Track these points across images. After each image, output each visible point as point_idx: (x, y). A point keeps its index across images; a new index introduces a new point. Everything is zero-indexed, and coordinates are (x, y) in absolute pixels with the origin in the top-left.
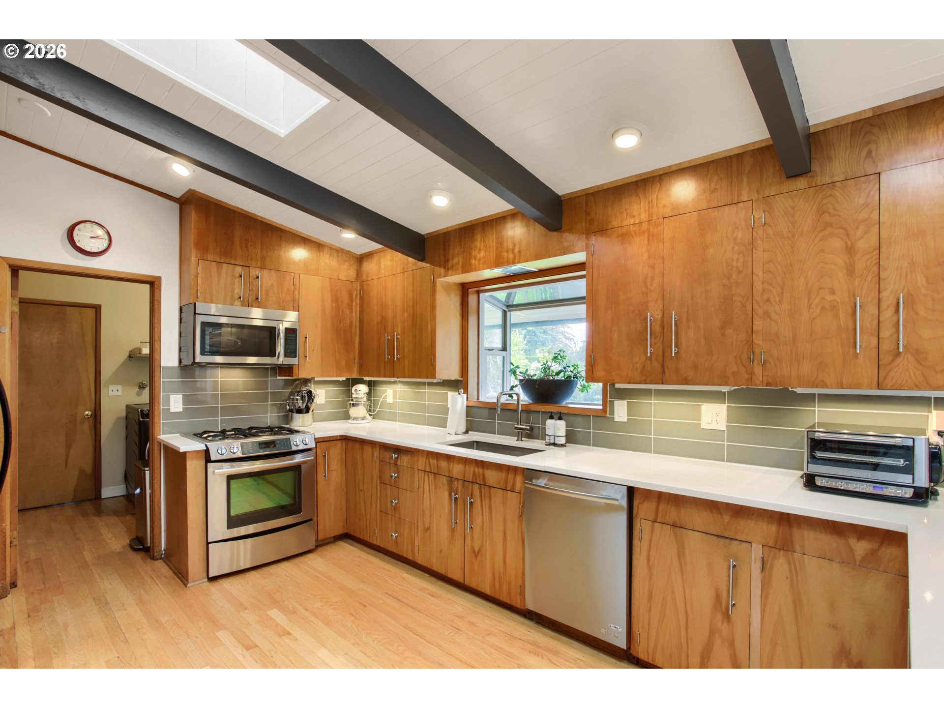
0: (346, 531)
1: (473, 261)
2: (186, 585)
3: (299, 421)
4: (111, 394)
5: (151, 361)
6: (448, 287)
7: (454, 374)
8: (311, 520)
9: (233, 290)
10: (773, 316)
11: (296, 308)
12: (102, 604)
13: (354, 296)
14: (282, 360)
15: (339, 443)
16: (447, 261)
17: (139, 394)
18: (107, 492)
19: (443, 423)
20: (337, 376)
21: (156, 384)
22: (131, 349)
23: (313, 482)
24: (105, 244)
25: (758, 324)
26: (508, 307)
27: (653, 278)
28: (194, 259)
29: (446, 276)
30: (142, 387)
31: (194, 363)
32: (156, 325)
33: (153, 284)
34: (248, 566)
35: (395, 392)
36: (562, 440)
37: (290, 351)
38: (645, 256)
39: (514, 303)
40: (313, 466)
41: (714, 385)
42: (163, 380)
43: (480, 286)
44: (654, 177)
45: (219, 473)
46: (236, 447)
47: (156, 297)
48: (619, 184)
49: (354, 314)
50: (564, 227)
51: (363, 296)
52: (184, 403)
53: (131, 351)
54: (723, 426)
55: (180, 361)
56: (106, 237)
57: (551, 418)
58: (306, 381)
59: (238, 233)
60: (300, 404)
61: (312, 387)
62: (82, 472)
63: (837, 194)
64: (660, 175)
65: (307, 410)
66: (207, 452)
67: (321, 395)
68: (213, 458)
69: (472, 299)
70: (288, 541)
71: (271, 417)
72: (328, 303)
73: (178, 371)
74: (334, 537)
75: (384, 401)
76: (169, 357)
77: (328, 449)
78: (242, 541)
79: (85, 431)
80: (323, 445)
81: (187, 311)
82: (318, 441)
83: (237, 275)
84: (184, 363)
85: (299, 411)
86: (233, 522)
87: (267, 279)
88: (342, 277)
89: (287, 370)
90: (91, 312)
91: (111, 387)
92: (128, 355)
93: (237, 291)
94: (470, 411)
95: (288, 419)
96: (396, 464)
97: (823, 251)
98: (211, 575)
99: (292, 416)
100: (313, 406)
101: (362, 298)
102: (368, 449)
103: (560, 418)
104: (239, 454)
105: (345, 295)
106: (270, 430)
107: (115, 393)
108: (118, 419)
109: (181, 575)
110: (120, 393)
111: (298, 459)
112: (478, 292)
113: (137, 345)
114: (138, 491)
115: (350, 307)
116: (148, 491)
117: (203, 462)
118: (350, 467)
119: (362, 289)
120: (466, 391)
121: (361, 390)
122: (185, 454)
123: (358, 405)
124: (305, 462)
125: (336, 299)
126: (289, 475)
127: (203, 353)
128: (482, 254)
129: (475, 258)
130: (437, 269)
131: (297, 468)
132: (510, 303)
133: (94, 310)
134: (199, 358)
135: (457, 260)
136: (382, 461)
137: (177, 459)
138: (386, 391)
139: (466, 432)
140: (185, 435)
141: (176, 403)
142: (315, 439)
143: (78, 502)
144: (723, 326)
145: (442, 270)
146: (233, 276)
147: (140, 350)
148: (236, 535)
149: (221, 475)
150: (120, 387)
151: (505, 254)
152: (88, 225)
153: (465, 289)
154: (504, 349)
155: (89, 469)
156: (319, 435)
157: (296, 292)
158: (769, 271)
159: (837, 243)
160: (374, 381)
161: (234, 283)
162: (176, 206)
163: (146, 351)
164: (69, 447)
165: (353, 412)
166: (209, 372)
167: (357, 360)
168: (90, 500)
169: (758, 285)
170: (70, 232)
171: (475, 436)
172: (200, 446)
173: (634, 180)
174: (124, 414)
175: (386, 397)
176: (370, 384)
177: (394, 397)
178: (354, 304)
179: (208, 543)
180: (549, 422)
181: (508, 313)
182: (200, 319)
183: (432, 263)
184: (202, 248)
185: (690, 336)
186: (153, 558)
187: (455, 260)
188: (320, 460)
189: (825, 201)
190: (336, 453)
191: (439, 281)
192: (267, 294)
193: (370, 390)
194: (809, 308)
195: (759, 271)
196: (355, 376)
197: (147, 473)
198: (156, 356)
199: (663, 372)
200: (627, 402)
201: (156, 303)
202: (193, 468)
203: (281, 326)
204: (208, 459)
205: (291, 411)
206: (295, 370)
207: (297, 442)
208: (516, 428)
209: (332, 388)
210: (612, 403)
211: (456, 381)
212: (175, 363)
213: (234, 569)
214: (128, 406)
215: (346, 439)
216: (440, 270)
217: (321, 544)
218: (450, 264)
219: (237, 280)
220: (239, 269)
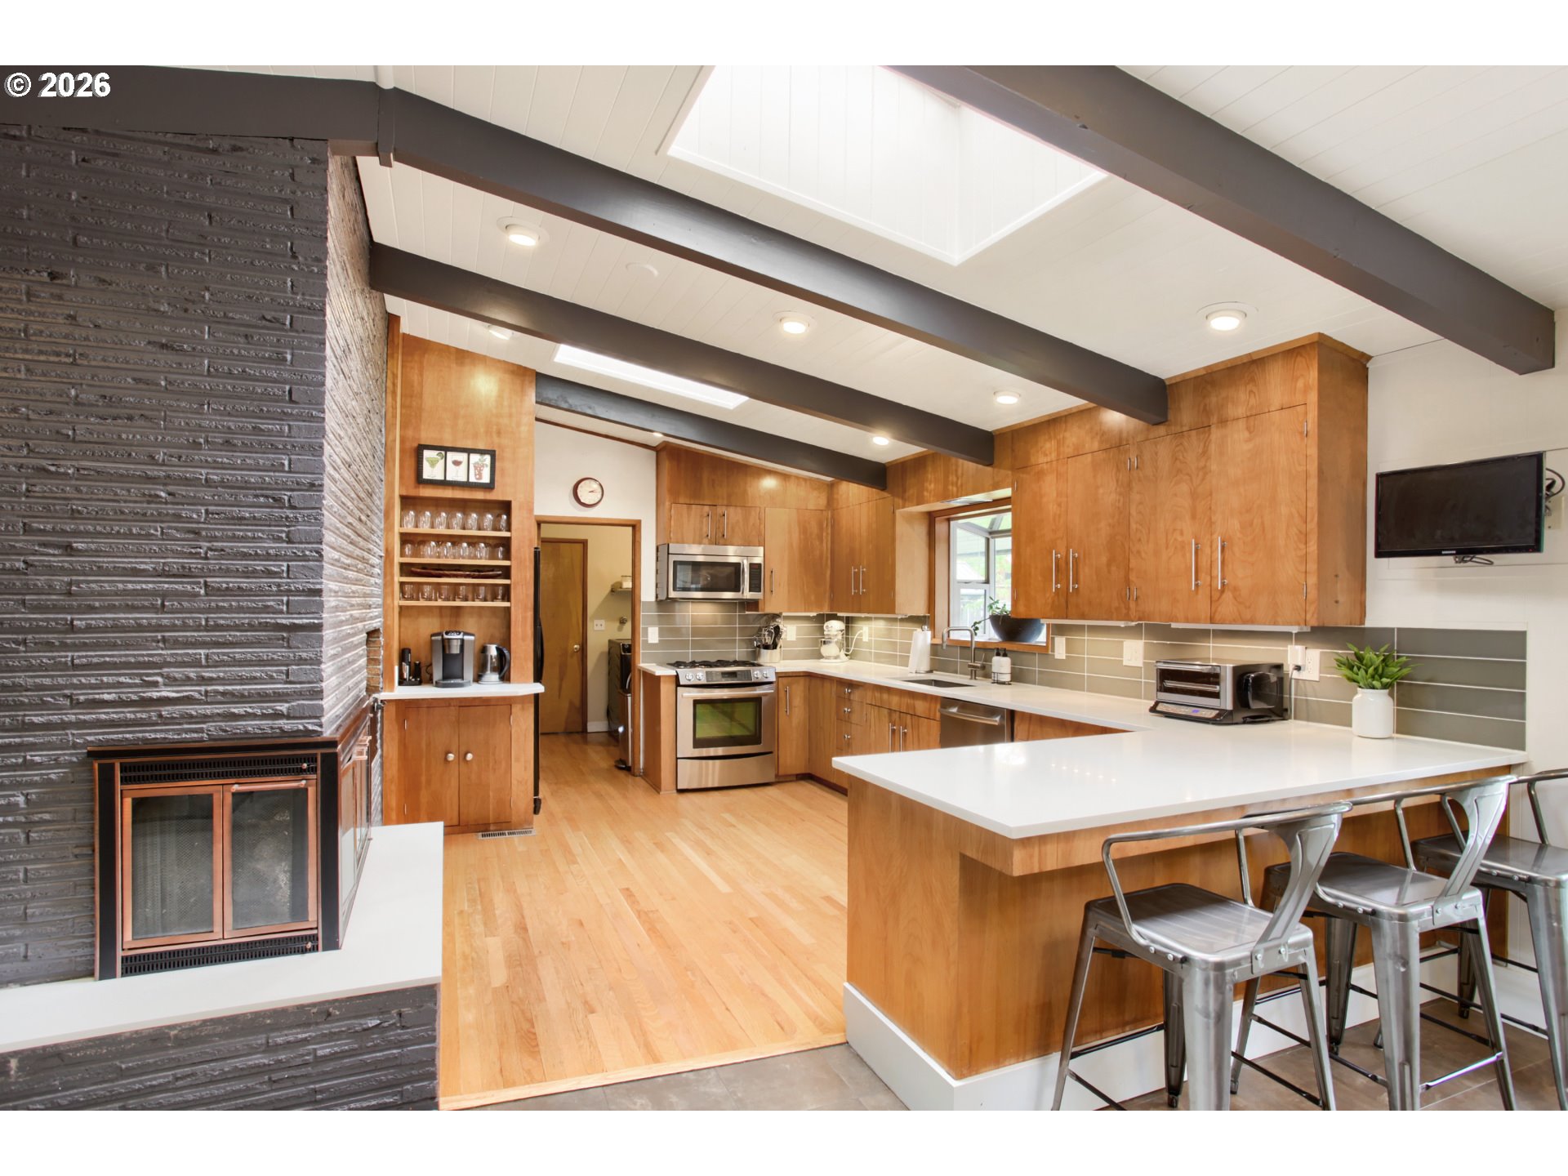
0: (808, 771)
1: (925, 493)
2: (659, 793)
3: (766, 656)
4: (596, 628)
5: (632, 595)
6: (910, 518)
7: (920, 610)
8: (771, 753)
9: (701, 529)
10: (1143, 555)
11: (762, 543)
12: (599, 796)
13: (825, 525)
14: (747, 594)
15: (802, 680)
16: (904, 491)
17: (620, 629)
18: (592, 727)
19: (904, 661)
20: (805, 611)
21: (637, 617)
22: (612, 583)
23: (774, 715)
24: (599, 496)
25: (1133, 564)
26: (991, 533)
27: (1060, 516)
28: (667, 504)
29: (904, 507)
30: (622, 622)
31: (668, 598)
32: (637, 564)
33: (635, 526)
34: (716, 785)
35: (870, 629)
36: (1007, 678)
37: (755, 586)
38: (1055, 495)
39: (1000, 528)
40: (775, 699)
41: (1102, 619)
42: (643, 614)
43: (949, 515)
44: (1061, 417)
45: (688, 696)
46: (700, 675)
47: (637, 539)
48: (1036, 422)
49: (824, 545)
50: (996, 462)
51: (834, 523)
52: (660, 636)
53: (612, 586)
54: (1140, 664)
55: (657, 597)
56: (600, 490)
57: (998, 654)
58: (775, 616)
59: (706, 476)
60: (769, 641)
61: (781, 623)
62: (571, 703)
63: (1186, 444)
64: (1066, 416)
65: (775, 646)
66: (677, 677)
67: (791, 632)
68: (681, 683)
69: (940, 528)
70: (750, 770)
71: (739, 652)
72: (796, 536)
73: (654, 606)
74: (797, 775)
75: (859, 641)
76: (648, 594)
77: (790, 685)
78: (710, 762)
79: (574, 662)
80: (783, 681)
81: (662, 550)
82: (779, 675)
83: (706, 514)
84: (660, 598)
85: (767, 647)
86: (698, 743)
87: (733, 515)
88: (811, 507)
89: (753, 604)
90: (579, 547)
91: (596, 622)
92: (609, 589)
93: (705, 529)
94: (935, 649)
95: (755, 654)
96: (849, 700)
97: (1176, 495)
98: (680, 787)
99: (759, 652)
100: (781, 643)
101: (833, 527)
102: (827, 685)
103: (1005, 655)
104: (704, 681)
105: (814, 528)
106: (736, 663)
107: (599, 628)
108: (602, 653)
109: (656, 786)
110: (603, 628)
111: (759, 691)
112: (949, 520)
113: (619, 580)
114: (621, 729)
115: (820, 539)
116: (630, 730)
117: (674, 686)
118: (811, 704)
119: (833, 517)
120: (932, 627)
121: (835, 627)
122: (659, 677)
123: (830, 642)
124: (765, 695)
125: (804, 531)
126: (750, 708)
127: (674, 589)
128: (932, 486)
129: (927, 491)
130: (896, 500)
131: (757, 700)
132: (995, 528)
133: (581, 545)
134: (673, 594)
135: (912, 492)
136: (839, 697)
137: (653, 681)
138: (861, 629)
139: (931, 671)
140: (661, 664)
141: (653, 635)
142: (776, 673)
143: (568, 733)
144: (1109, 565)
145: (900, 501)
146: (701, 516)
147: (620, 584)
148: (704, 755)
149: (688, 697)
150: (603, 622)
151: (950, 487)
152: (587, 482)
153: (931, 518)
154: (987, 582)
155: (577, 702)
156: (780, 669)
157: (762, 526)
158: (1140, 512)
159: (1184, 488)
160: (852, 617)
161: (702, 522)
162: (653, 454)
163: (628, 584)
164: (561, 679)
165: (825, 650)
166: (683, 606)
167: (827, 595)
168: (578, 733)
169: (1134, 526)
170: (576, 488)
171: (938, 676)
172: (672, 672)
173: (1046, 419)
174: (606, 649)
175: (861, 635)
176: (848, 621)
177: (870, 636)
178: (824, 534)
179: (677, 758)
180: (996, 659)
181: (991, 541)
182: (672, 558)
183: (893, 494)
184: (675, 494)
185: (1085, 572)
186: (634, 775)
187: (911, 492)
188: (782, 694)
189: (1178, 448)
190: (798, 691)
191: (898, 512)
192: (733, 530)
193: (847, 628)
194: (1167, 548)
195: (1133, 512)
196: (826, 611)
197: (629, 698)
198: (637, 591)
199: (1067, 607)
200: (1067, 639)
201: (637, 544)
202: (666, 689)
203: (745, 562)
204: (678, 685)
205: (758, 646)
206: (761, 605)
207: (757, 674)
208: (970, 666)
209: (806, 625)
210: (1053, 639)
211: (925, 617)
212: (653, 599)
213: (703, 786)
214: (610, 642)
215: (809, 675)
216: (899, 501)
217: (781, 780)
218: (907, 494)
219: (705, 520)
220: (706, 509)
